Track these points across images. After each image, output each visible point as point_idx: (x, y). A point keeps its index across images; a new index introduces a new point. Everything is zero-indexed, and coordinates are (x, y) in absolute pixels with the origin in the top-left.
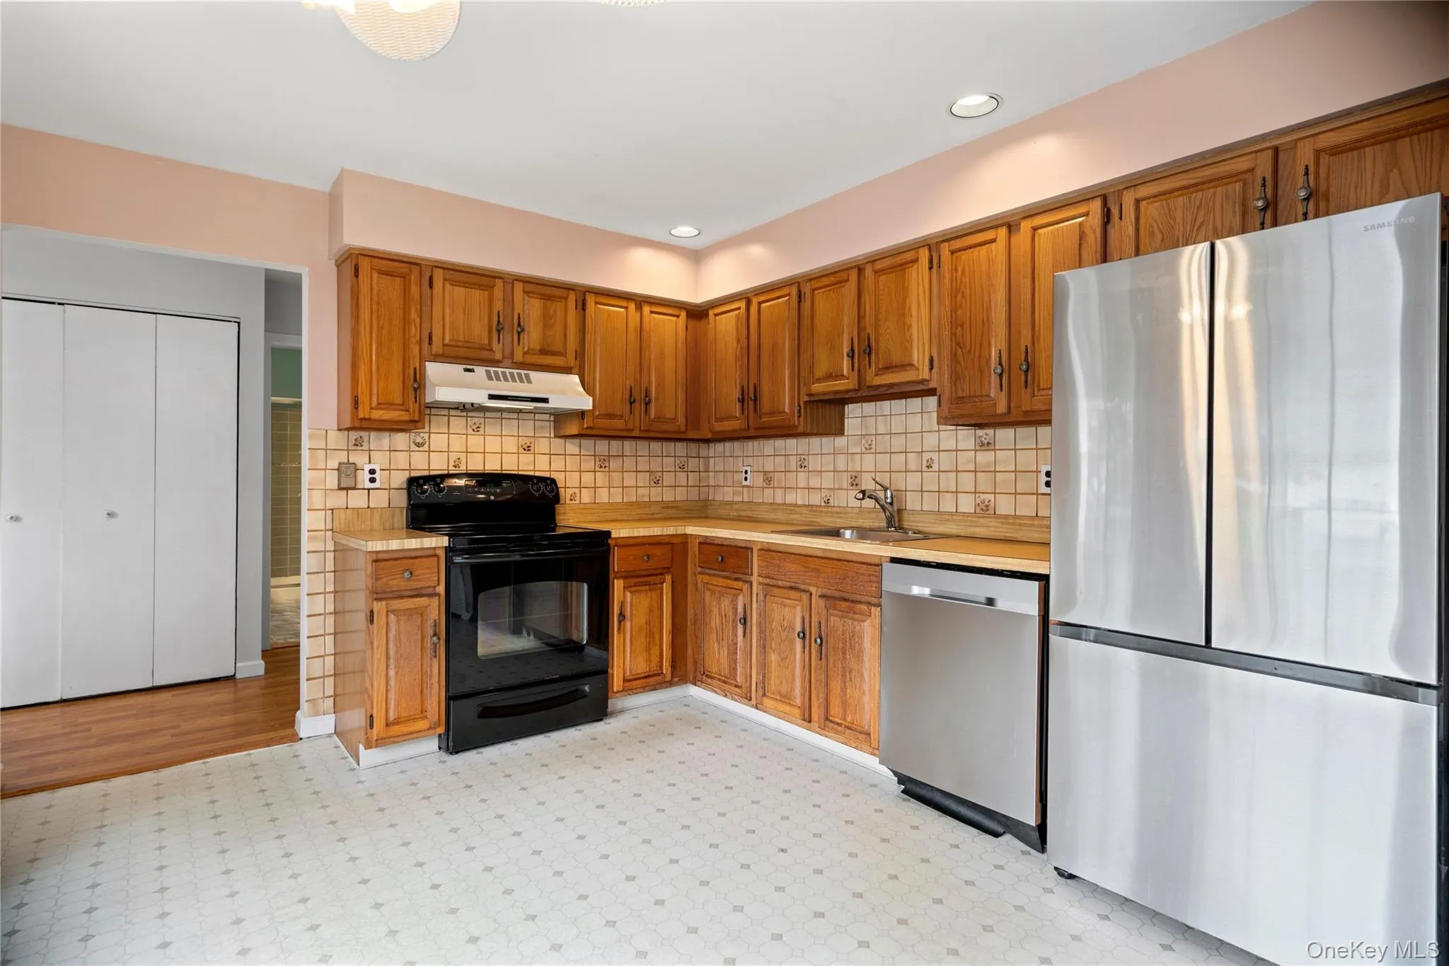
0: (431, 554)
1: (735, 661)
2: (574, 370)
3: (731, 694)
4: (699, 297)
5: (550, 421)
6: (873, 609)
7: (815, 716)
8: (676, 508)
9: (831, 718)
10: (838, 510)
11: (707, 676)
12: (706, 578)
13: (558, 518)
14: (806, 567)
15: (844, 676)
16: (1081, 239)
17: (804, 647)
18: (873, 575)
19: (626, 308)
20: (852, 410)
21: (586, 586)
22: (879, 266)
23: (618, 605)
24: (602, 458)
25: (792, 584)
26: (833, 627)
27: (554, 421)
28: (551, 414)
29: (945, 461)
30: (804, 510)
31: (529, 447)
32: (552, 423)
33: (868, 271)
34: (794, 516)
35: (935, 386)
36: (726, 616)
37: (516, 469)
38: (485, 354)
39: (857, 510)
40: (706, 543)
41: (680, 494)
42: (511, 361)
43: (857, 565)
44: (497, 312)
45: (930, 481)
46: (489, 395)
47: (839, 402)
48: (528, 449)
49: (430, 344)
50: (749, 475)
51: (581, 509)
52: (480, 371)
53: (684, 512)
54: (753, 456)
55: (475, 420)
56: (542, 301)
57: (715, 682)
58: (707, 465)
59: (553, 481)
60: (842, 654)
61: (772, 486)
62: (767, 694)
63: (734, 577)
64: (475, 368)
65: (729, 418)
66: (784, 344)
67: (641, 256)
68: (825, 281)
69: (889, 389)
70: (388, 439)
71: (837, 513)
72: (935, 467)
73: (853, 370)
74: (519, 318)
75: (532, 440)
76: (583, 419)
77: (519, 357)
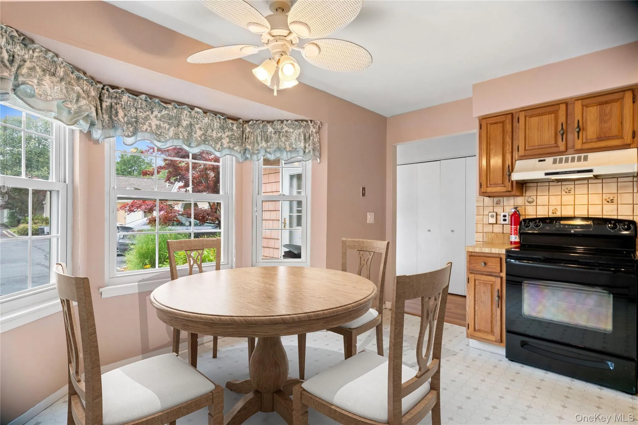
2: (632, 146)
5: (633, 181)
37: (601, 215)
38: (553, 150)
42: (573, 150)
44: (561, 124)
48: (611, 201)
49: (518, 151)
52: (550, 160)
55: (566, 186)
56: (598, 107)
64: (546, 159)
70: (513, 200)
74: (579, 123)
75: (616, 195)
77: (579, 146)
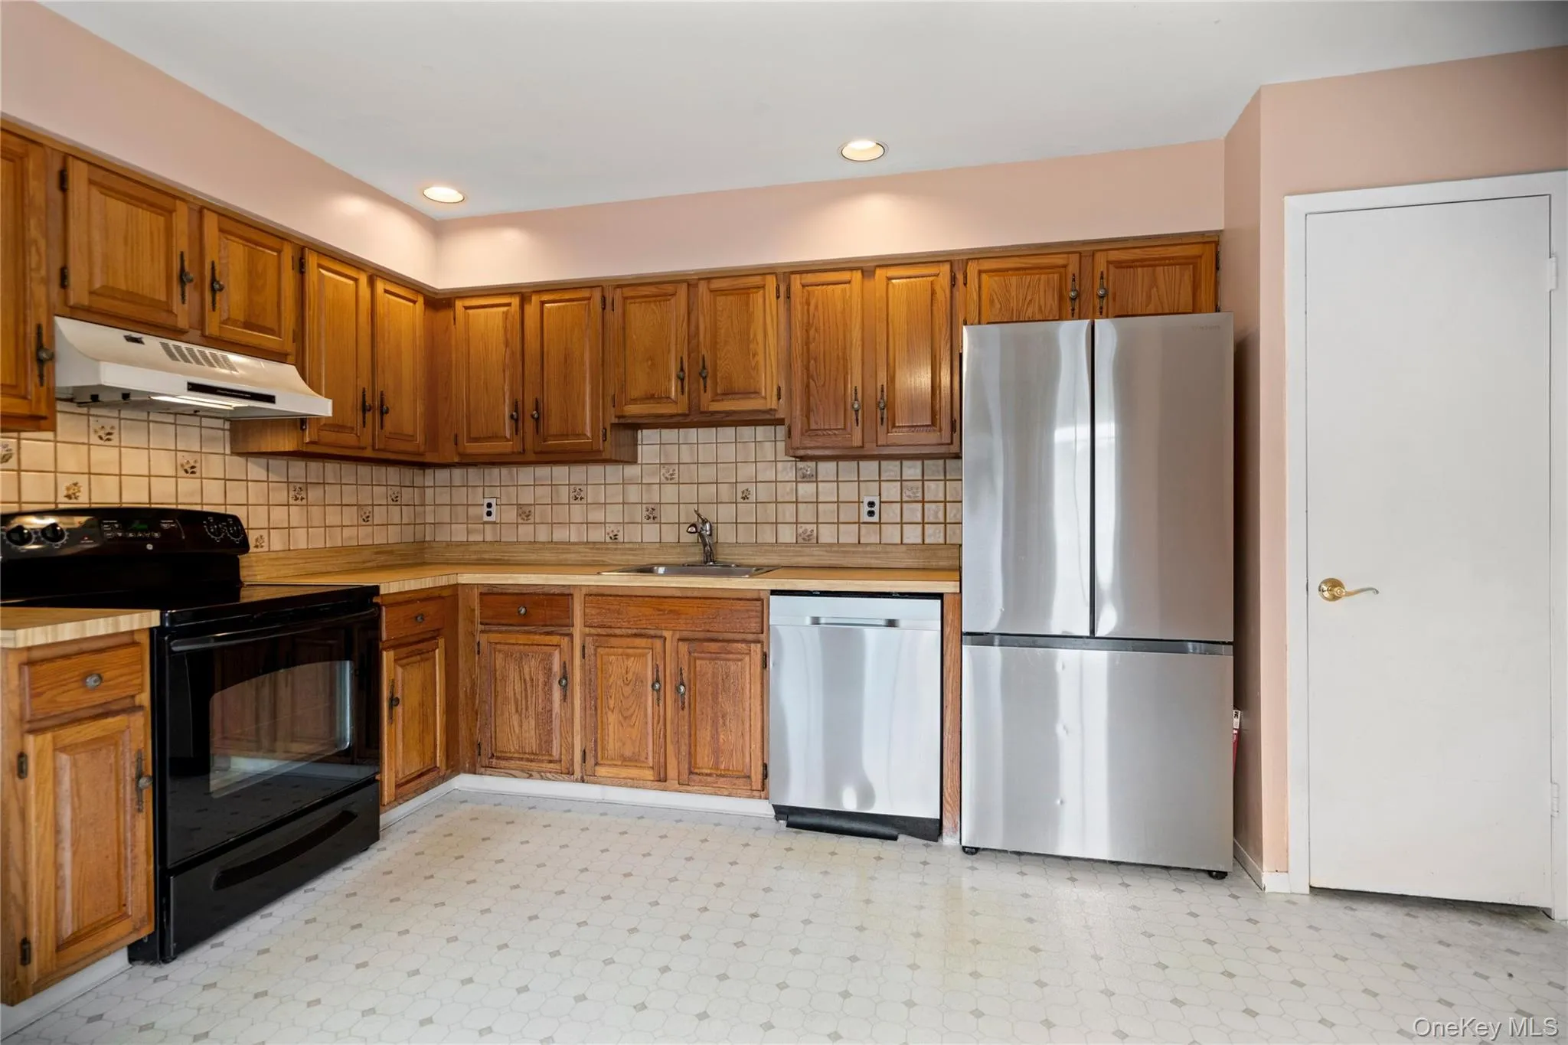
0: (128, 640)
1: (550, 732)
2: (291, 358)
3: (539, 772)
4: (442, 282)
5: (224, 430)
6: (753, 645)
7: (672, 772)
8: (391, 552)
9: (696, 771)
10: (631, 546)
11: (498, 758)
12: (494, 637)
13: (243, 573)
14: (659, 610)
15: (715, 723)
16: (932, 295)
17: (658, 700)
18: (752, 611)
19: (356, 280)
20: (647, 436)
21: (348, 663)
22: (716, 284)
23: (388, 684)
24: (298, 486)
25: (635, 631)
26: (700, 672)
27: (230, 430)
28: (226, 419)
29: (764, 492)
30: (581, 548)
31: (193, 467)
32: (227, 433)
33: (703, 287)
34: (568, 556)
35: (782, 416)
36: (532, 680)
37: (174, 501)
38: (161, 318)
39: (658, 545)
40: (490, 594)
41: (393, 535)
42: (199, 332)
43: (732, 601)
44: (179, 253)
45: (746, 511)
46: (189, 384)
47: (634, 426)
48: (191, 471)
49: (64, 286)
50: (494, 509)
51: (270, 559)
52: (152, 344)
53: (399, 558)
54: (500, 486)
55: (101, 421)
56: (246, 248)
57: (512, 764)
58: (423, 496)
59: (236, 519)
60: (713, 700)
61: (532, 521)
62: (600, 762)
63: (542, 631)
64: (146, 338)
65: (495, 437)
66: (582, 355)
67: (354, 207)
68: (646, 291)
69: (727, 416)
71: (631, 549)
72: (752, 498)
73: (683, 392)
74: (213, 268)
75: (197, 457)
76: (303, 430)
77: (212, 329)
